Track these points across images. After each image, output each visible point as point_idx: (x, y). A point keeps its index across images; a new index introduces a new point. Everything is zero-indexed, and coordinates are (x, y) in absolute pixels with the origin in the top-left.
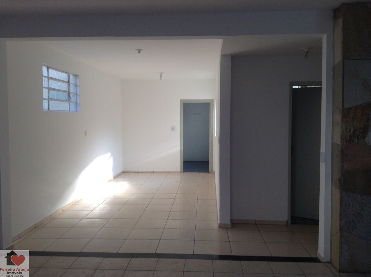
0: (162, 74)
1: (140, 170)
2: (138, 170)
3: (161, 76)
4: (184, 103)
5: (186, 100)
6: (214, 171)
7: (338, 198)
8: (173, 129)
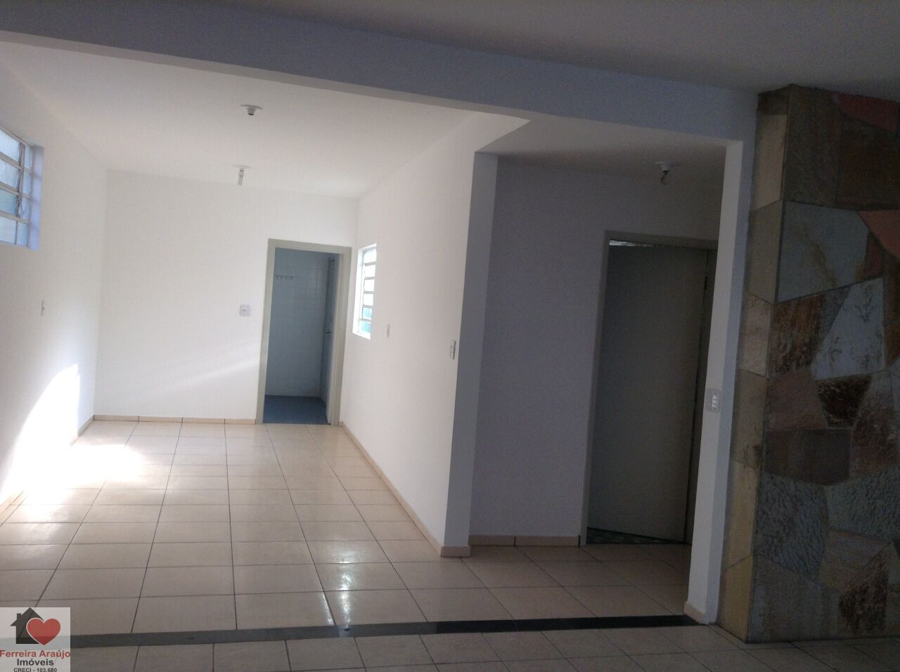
0: (245, 172)
1: (144, 414)
2: (138, 415)
3: (241, 176)
4: (277, 249)
5: (282, 241)
6: (341, 420)
7: (750, 488)
8: (244, 311)
